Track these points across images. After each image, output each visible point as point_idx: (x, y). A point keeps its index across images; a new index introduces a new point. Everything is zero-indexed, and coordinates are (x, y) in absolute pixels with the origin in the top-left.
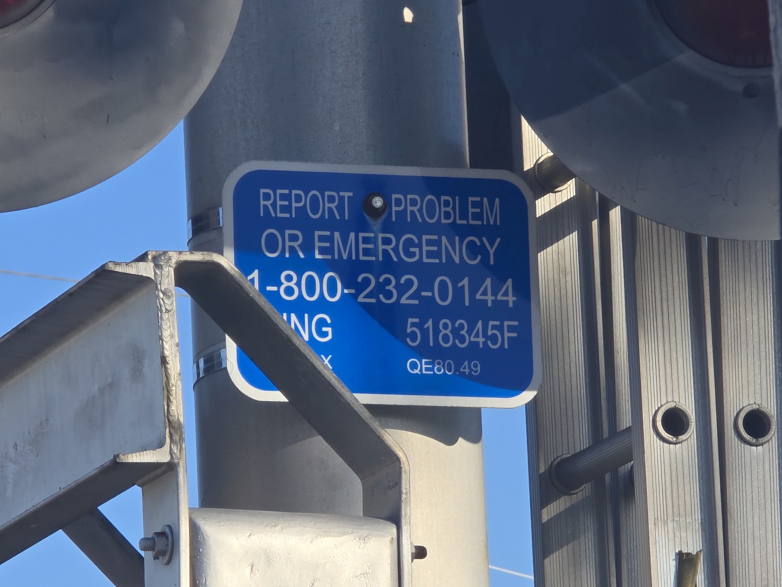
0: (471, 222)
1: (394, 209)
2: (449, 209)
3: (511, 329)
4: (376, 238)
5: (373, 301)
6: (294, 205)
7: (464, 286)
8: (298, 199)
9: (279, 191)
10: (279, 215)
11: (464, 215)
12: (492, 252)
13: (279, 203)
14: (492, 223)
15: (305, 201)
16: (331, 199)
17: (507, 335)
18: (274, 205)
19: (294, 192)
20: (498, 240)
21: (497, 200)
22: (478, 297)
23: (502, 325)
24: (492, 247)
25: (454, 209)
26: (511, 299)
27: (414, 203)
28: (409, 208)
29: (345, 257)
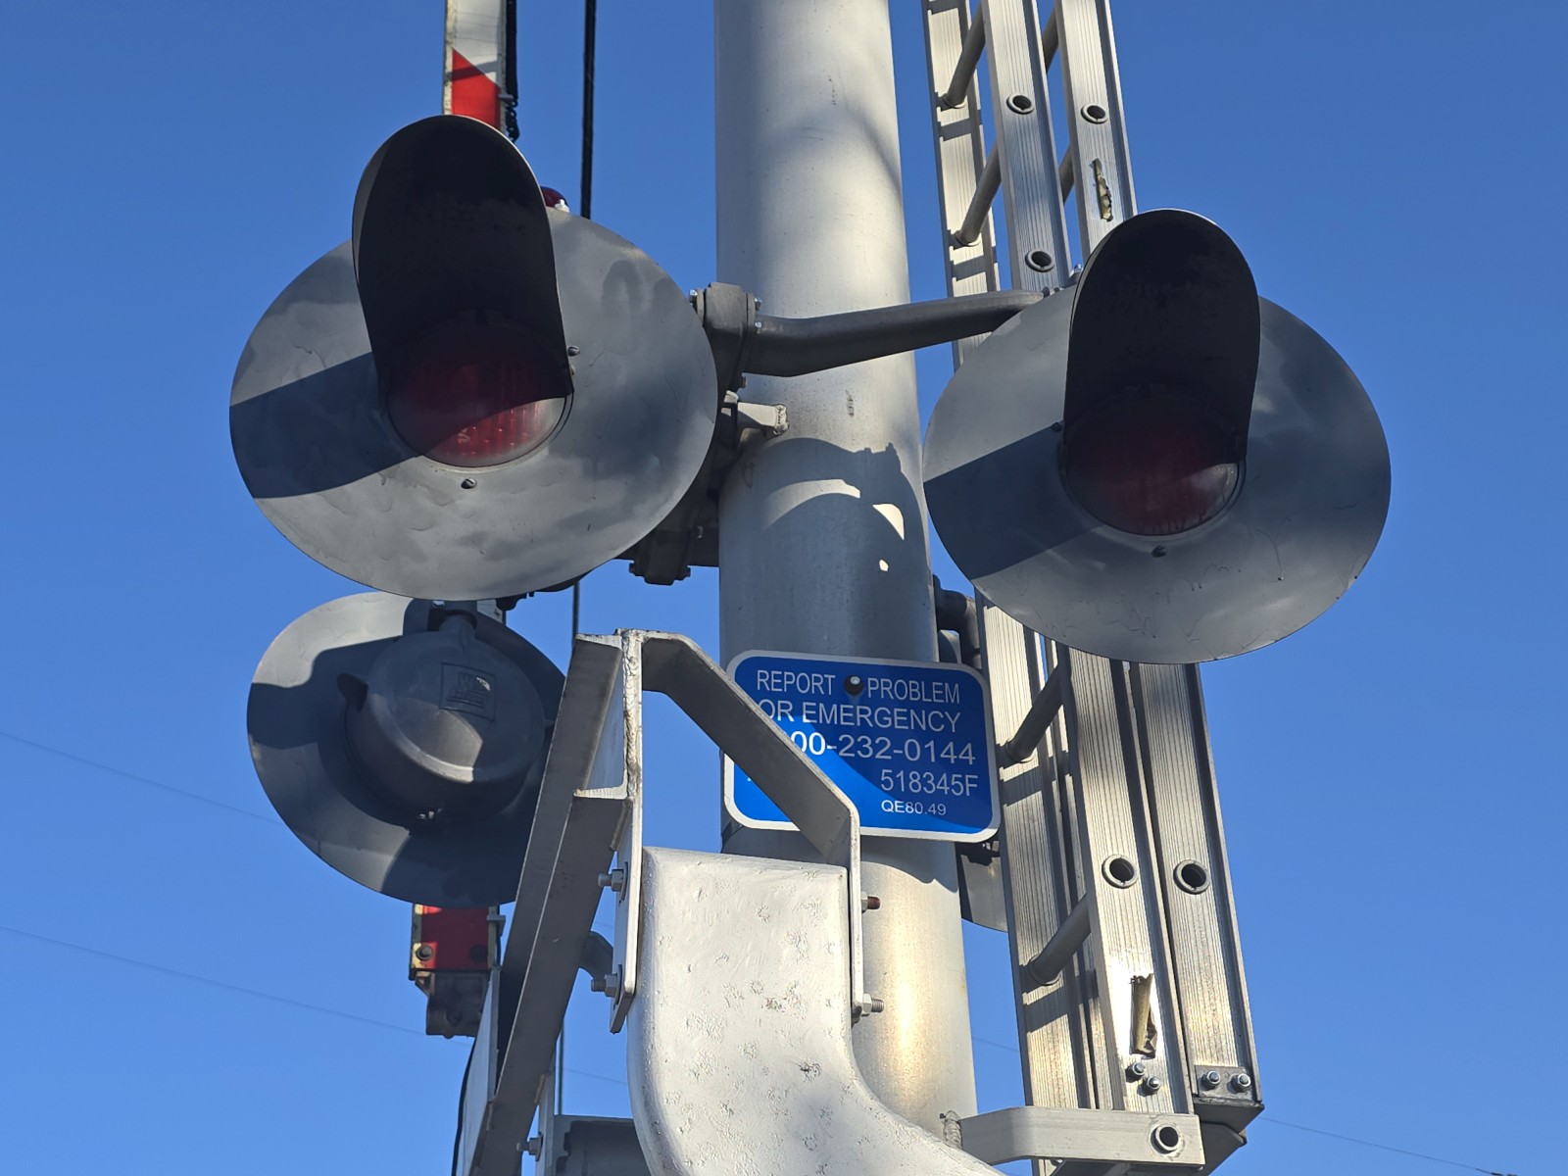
0: (935, 700)
1: (870, 688)
2: (916, 690)
3: (971, 781)
4: (855, 708)
5: (853, 755)
6: (786, 682)
7: (929, 747)
8: (789, 678)
9: (773, 672)
10: (773, 689)
11: (929, 695)
12: (953, 723)
13: (773, 681)
14: (953, 701)
15: (796, 680)
16: (817, 680)
17: (968, 785)
18: (769, 682)
19: (786, 673)
20: (959, 714)
21: (957, 686)
22: (942, 756)
23: (964, 778)
24: (953, 719)
25: (920, 690)
26: (971, 758)
27: (886, 685)
28: (883, 688)
29: (828, 722)
